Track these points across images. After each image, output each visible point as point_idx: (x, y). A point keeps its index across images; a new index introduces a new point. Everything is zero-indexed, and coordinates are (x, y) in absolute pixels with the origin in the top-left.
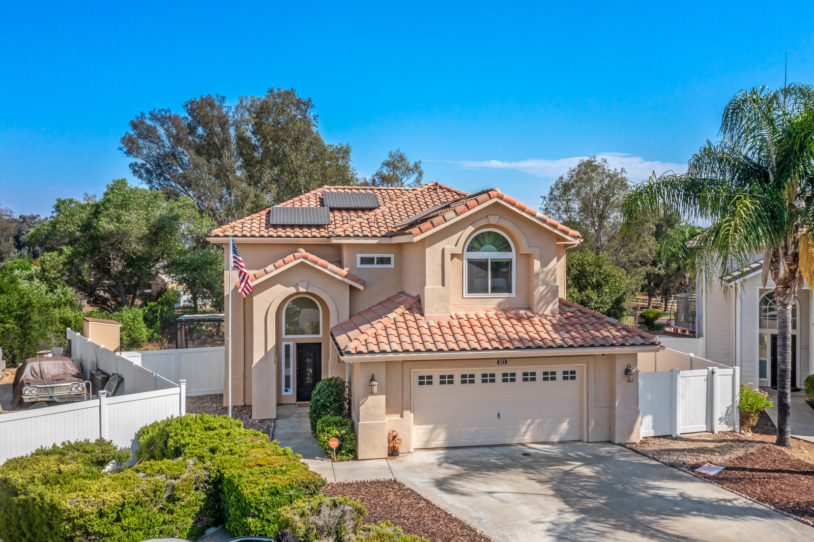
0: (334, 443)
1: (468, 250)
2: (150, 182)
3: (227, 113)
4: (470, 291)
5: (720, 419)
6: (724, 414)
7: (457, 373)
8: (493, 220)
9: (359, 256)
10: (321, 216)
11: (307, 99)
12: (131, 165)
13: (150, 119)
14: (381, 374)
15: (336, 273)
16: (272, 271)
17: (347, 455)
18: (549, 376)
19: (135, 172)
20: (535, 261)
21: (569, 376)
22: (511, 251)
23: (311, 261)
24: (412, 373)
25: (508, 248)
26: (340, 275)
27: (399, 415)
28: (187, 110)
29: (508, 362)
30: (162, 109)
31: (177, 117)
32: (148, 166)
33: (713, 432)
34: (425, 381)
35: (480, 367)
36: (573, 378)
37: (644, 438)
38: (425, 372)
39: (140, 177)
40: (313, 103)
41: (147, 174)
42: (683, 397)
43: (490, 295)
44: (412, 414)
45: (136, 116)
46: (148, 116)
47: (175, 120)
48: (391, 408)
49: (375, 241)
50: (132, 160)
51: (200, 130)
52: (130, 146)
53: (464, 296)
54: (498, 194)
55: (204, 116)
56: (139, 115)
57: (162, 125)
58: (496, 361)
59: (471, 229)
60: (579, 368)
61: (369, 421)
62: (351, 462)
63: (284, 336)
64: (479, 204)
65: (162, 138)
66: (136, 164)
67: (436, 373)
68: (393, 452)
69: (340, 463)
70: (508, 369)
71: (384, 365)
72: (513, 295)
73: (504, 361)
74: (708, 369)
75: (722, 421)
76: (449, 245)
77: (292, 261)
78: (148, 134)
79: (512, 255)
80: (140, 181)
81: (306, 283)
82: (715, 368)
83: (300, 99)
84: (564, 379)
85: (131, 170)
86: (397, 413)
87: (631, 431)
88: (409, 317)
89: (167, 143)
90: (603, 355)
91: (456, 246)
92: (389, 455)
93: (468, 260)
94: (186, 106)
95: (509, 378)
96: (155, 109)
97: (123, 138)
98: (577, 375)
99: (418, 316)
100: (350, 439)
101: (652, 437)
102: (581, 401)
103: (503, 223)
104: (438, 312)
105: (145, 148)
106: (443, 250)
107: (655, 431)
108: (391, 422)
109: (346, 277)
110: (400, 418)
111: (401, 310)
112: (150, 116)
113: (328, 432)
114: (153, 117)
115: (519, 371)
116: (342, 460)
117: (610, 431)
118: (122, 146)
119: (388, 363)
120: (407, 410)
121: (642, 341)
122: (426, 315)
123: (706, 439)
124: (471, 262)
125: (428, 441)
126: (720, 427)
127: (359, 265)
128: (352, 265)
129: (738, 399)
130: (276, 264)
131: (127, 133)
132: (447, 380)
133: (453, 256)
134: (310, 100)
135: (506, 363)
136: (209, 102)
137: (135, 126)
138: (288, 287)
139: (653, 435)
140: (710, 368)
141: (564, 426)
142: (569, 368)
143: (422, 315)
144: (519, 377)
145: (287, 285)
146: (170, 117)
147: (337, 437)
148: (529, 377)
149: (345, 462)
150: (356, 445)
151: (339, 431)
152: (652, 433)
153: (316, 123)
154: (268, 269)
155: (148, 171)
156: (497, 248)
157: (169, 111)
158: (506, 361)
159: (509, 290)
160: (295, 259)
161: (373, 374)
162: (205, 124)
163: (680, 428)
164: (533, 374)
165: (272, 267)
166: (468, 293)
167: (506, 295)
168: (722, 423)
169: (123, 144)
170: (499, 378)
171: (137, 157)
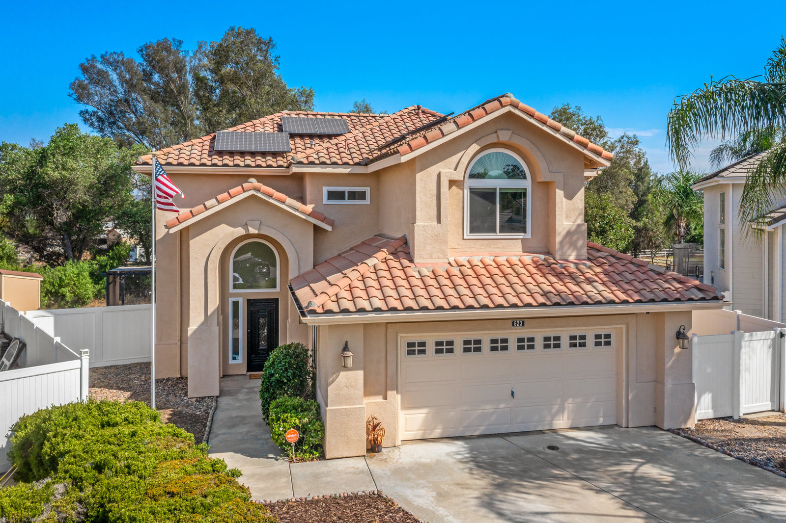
0: (293, 436)
1: (470, 177)
2: (101, 130)
3: (184, 57)
4: (473, 230)
7: (458, 338)
8: (504, 136)
9: (325, 189)
10: (278, 142)
11: (268, 38)
12: (82, 113)
13: (102, 63)
14: (357, 341)
15: (297, 210)
16: (214, 206)
17: (311, 453)
18: (578, 342)
19: (86, 120)
20: (557, 191)
21: (603, 340)
22: (525, 178)
23: (265, 193)
24: (399, 338)
26: (302, 213)
27: (381, 397)
28: (142, 56)
29: (526, 323)
30: (114, 53)
31: (131, 61)
32: (100, 113)
33: (783, 412)
34: (416, 349)
35: (489, 330)
36: (608, 343)
37: (699, 421)
38: (416, 337)
39: (92, 125)
40: (274, 43)
41: (98, 121)
43: (499, 235)
44: (399, 396)
45: (86, 59)
46: (99, 59)
47: (128, 65)
48: (370, 388)
49: (347, 170)
50: (83, 107)
51: (156, 77)
52: (81, 93)
53: (466, 237)
54: (511, 101)
55: (158, 62)
56: (90, 58)
57: (115, 69)
58: (510, 322)
59: (475, 148)
60: (616, 330)
61: (340, 405)
62: (316, 462)
63: (231, 290)
64: (487, 114)
65: (114, 83)
66: (87, 112)
67: (430, 338)
68: (374, 447)
69: (300, 463)
70: (525, 333)
71: (362, 328)
72: (528, 235)
73: (520, 322)
74: (774, 332)
76: (447, 169)
77: (239, 195)
78: (100, 79)
79: (526, 184)
80: (91, 129)
81: (259, 222)
83: (260, 39)
84: (596, 345)
85: (82, 118)
86: (376, 394)
88: (393, 263)
89: (120, 89)
90: (648, 313)
91: (455, 169)
92: (368, 451)
93: (470, 189)
94: (141, 51)
95: (524, 344)
96: (106, 53)
97: (73, 84)
98: (613, 340)
99: (406, 262)
100: (315, 430)
101: (709, 419)
103: (518, 141)
104: (432, 258)
105: (97, 95)
106: (439, 176)
107: (715, 412)
108: (371, 406)
109: (309, 215)
110: (383, 401)
111: (383, 254)
112: (101, 60)
113: (284, 421)
114: (105, 60)
115: (540, 335)
116: (303, 460)
117: (655, 412)
118: (72, 92)
119: (367, 326)
120: (392, 390)
121: (701, 295)
122: (416, 261)
123: (777, 421)
124: (473, 191)
127: (325, 201)
128: (317, 201)
130: (220, 197)
131: (77, 79)
132: (444, 348)
133: (452, 183)
134: (270, 40)
135: (523, 325)
136: (164, 46)
137: (85, 69)
139: (711, 416)
140: (779, 330)
142: (603, 330)
143: (411, 261)
144: (539, 343)
145: (233, 225)
146: (123, 63)
147: (296, 427)
148: (551, 343)
149: (308, 463)
150: (323, 439)
151: (300, 419)
152: (710, 414)
153: (277, 65)
154: (208, 203)
155: (100, 119)
156: (507, 174)
157: (122, 54)
158: (523, 322)
159: (523, 229)
160: (244, 191)
161: (346, 342)
162: (161, 71)
163: (744, 406)
164: (557, 338)
165: (213, 201)
166: (470, 233)
167: (521, 236)
169: (72, 90)
170: (513, 344)
171: (87, 104)
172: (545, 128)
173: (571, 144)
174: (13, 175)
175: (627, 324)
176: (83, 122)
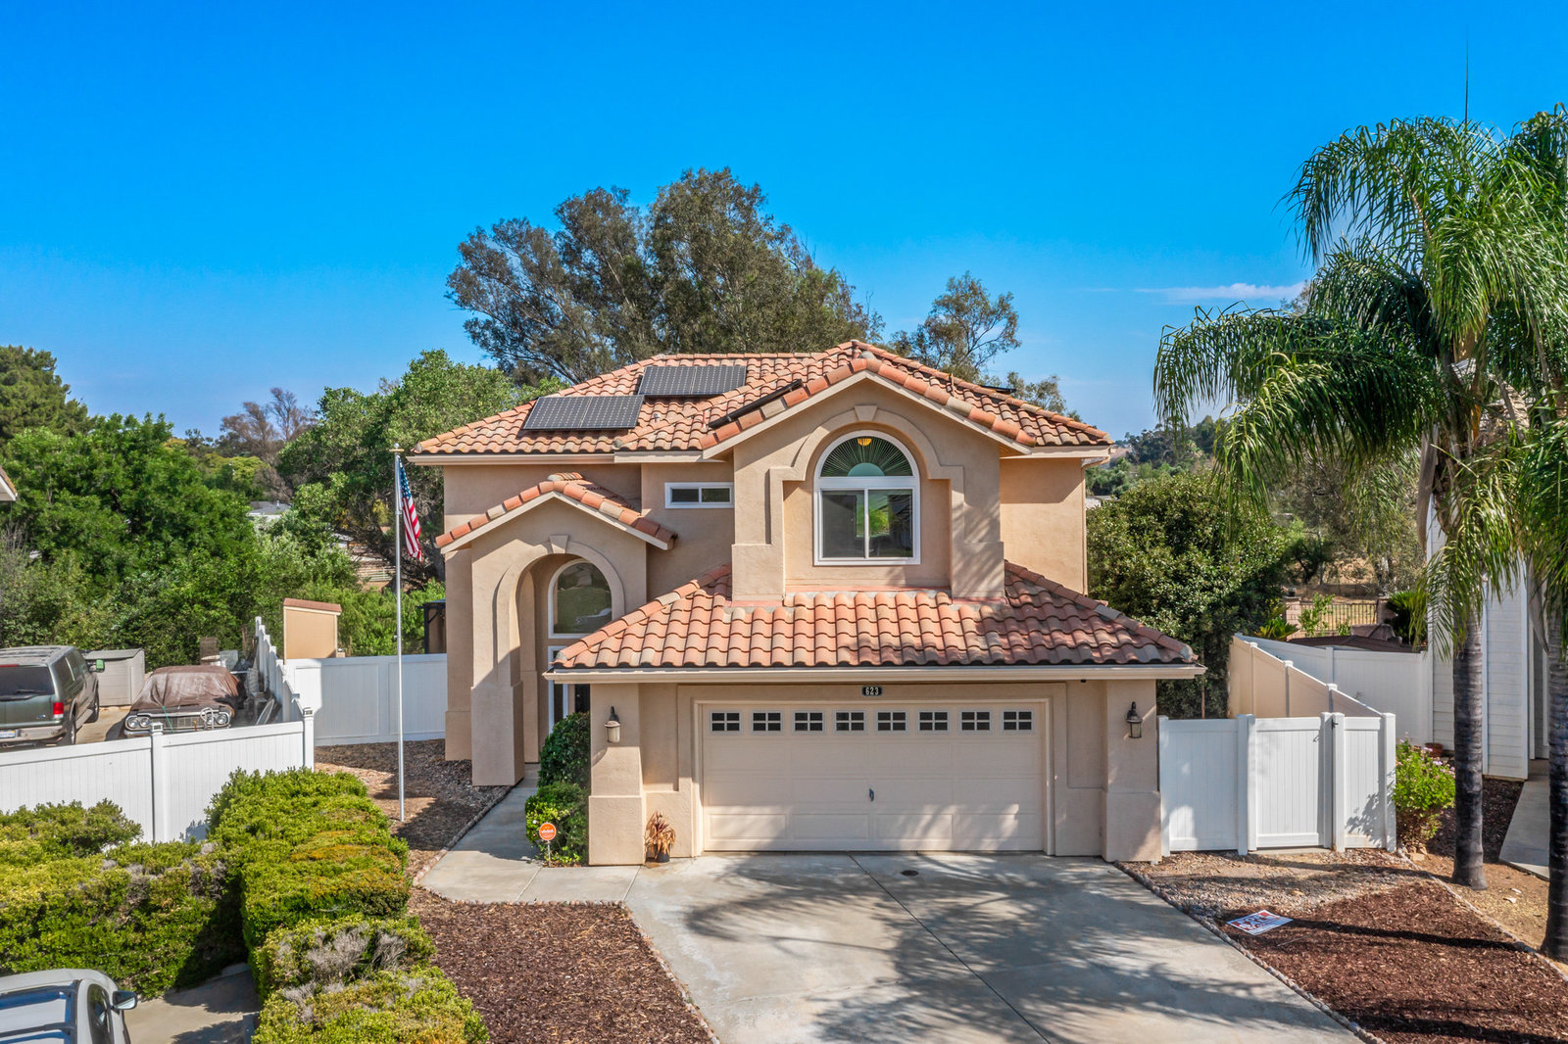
0: (548, 833)
1: (824, 473)
2: (499, 353)
3: (630, 220)
4: (828, 552)
5: (1353, 822)
6: (1362, 810)
7: (788, 709)
8: (866, 414)
9: (668, 487)
10: (623, 411)
12: (469, 325)
13: (495, 239)
14: (630, 708)
15: (616, 519)
16: (500, 516)
17: (571, 856)
18: (975, 722)
19: (475, 336)
20: (954, 492)
21: (1017, 721)
22: (910, 475)
23: (571, 496)
24: (696, 707)
25: (905, 470)
26: (623, 523)
27: (671, 786)
28: (563, 221)
29: (883, 690)
30: (515, 220)
31: (541, 233)
32: (498, 324)
33: (1332, 848)
34: (724, 723)
35: (828, 699)
36: (1026, 726)
37: (1172, 853)
38: (726, 706)
39: (485, 344)
41: (495, 339)
42: (1263, 772)
43: (868, 560)
44: (697, 786)
45: (469, 235)
46: (490, 232)
47: (537, 238)
48: (651, 771)
50: (469, 315)
51: (588, 256)
52: (465, 291)
53: (816, 563)
54: (867, 363)
55: (588, 230)
56: (474, 232)
57: (516, 250)
58: (861, 687)
59: (821, 433)
60: (1039, 707)
61: (609, 794)
62: (576, 868)
63: (551, 635)
64: (830, 385)
65: (515, 273)
66: (476, 323)
67: (746, 708)
68: (657, 856)
69: (557, 868)
70: (890, 705)
71: (634, 690)
72: (916, 560)
73: (876, 689)
74: (1322, 718)
75: (1355, 826)
76: (783, 463)
77: (534, 498)
78: (495, 267)
79: (911, 483)
80: (484, 352)
81: (566, 537)
82: (1337, 714)
83: (739, 187)
84: (1006, 728)
85: (469, 334)
86: (666, 781)
87: (1140, 841)
88: (704, 602)
89: (524, 280)
90: (1083, 681)
91: (792, 465)
92: (649, 859)
93: (824, 492)
94: (561, 211)
95: (893, 722)
96: (502, 221)
97: (453, 277)
98: (1034, 721)
99: (720, 599)
100: (578, 826)
101: (1193, 852)
102: (1043, 774)
103: (887, 419)
104: (758, 593)
105: (492, 293)
106: (768, 475)
107: (1200, 841)
108: (649, 798)
109: (635, 526)
110: (673, 792)
111: (692, 587)
112: (493, 234)
113: (540, 812)
114: (501, 235)
115: (913, 709)
116: (560, 864)
117: (1101, 835)
118: (451, 290)
119: (644, 688)
120: (686, 776)
122: (735, 597)
123: (1313, 861)
124: (830, 497)
126: (1350, 840)
127: (668, 504)
128: (657, 504)
129: (1391, 780)
130: (507, 503)
131: (457, 267)
132: (768, 723)
133: (789, 486)
134: (757, 189)
135: (880, 693)
136: (596, 202)
137: (467, 253)
139: (1194, 848)
140: (1327, 715)
141: (1010, 822)
142: (1017, 705)
143: (729, 598)
144: (913, 721)
146: (529, 235)
147: (554, 821)
148: (934, 722)
149: (566, 868)
150: (586, 838)
151: (559, 810)
152: (1192, 844)
154: (492, 512)
155: (497, 334)
156: (882, 470)
157: (526, 221)
158: (880, 689)
159: (908, 551)
160: (541, 493)
161: (613, 708)
162: (595, 245)
163: (1258, 835)
164: (942, 716)
165: (499, 509)
166: (824, 556)
167: (901, 561)
168: (1356, 829)
169: (452, 286)
170: (871, 721)
171: (477, 309)
172: (924, 402)
173: (966, 423)
174: (346, 441)
175: (1051, 697)
176: (471, 340)
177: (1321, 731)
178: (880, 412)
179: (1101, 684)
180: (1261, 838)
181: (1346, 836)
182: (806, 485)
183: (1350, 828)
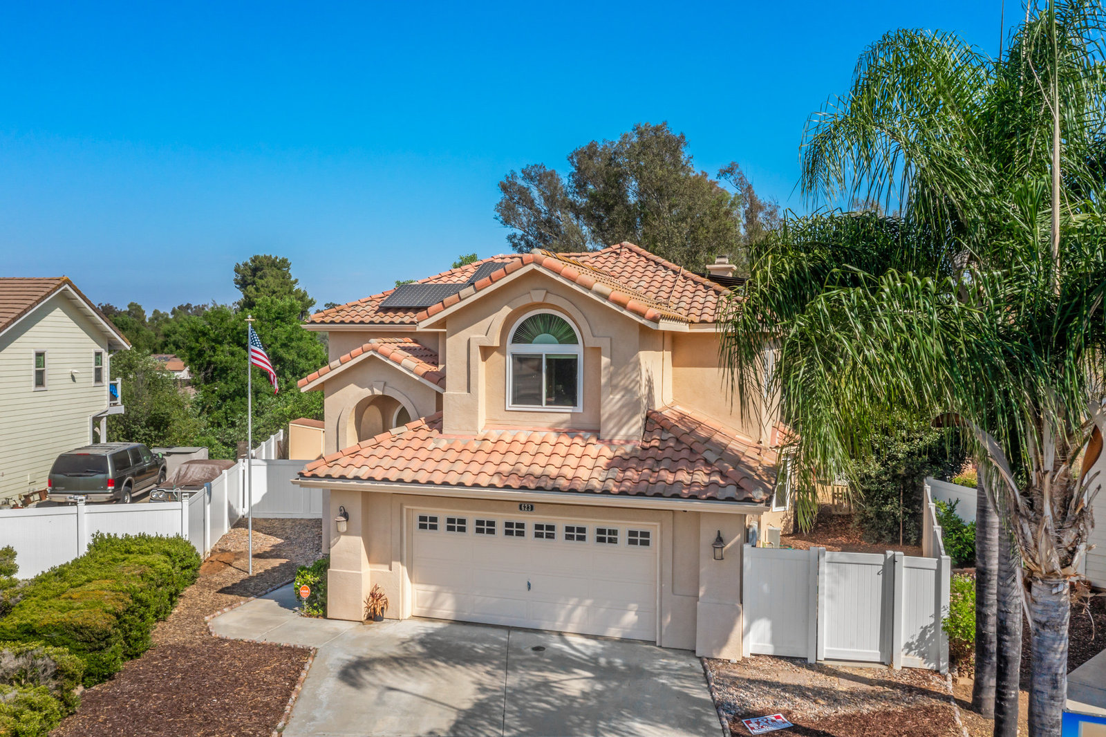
0: (306, 592)
1: (513, 342)
4: (517, 399)
5: (909, 646)
6: (916, 638)
7: (471, 517)
8: (538, 296)
12: (511, 238)
13: (524, 179)
14: (356, 509)
16: (338, 367)
17: (317, 610)
18: (605, 536)
19: (515, 245)
20: (603, 356)
21: (639, 539)
22: (577, 343)
23: (383, 354)
24: (405, 510)
25: (573, 340)
26: (416, 374)
27: (387, 566)
28: (573, 164)
29: (534, 508)
30: (535, 165)
31: (553, 174)
32: (528, 236)
33: (890, 666)
34: (428, 523)
35: (496, 511)
36: (646, 543)
37: (751, 654)
38: (429, 511)
40: (687, 140)
42: (831, 597)
43: (544, 407)
44: (406, 568)
45: (506, 176)
46: (520, 174)
50: (510, 231)
52: (508, 215)
57: (537, 186)
58: (517, 505)
59: (506, 311)
61: (341, 569)
62: (319, 619)
65: (536, 201)
66: (515, 236)
67: (442, 514)
68: (374, 617)
71: (360, 496)
72: (579, 409)
73: (529, 507)
74: (884, 554)
75: (911, 650)
76: (479, 334)
77: (359, 355)
79: (576, 350)
82: (898, 553)
84: (629, 543)
86: (383, 563)
87: (724, 641)
88: (424, 433)
89: (542, 206)
90: (684, 511)
91: (487, 335)
92: (368, 618)
93: (513, 355)
94: (572, 157)
95: (546, 532)
96: (528, 165)
97: (499, 205)
98: (649, 539)
101: (769, 656)
103: (552, 300)
104: (458, 430)
106: (469, 341)
107: (776, 648)
108: (374, 574)
110: (388, 571)
111: (419, 422)
112: (522, 175)
114: (527, 176)
115: (558, 523)
116: (311, 616)
118: (498, 214)
119: (367, 495)
120: (396, 560)
123: (871, 676)
124: (519, 359)
125: (431, 608)
126: (903, 660)
129: (945, 614)
130: (342, 358)
132: (456, 525)
135: (532, 509)
136: (592, 150)
137: (504, 188)
138: (363, 388)
139: (770, 651)
140: (890, 553)
141: (631, 617)
142: (639, 526)
143: (441, 432)
144: (560, 532)
145: (361, 385)
146: (545, 175)
147: (310, 584)
148: (575, 534)
149: (313, 619)
151: (313, 578)
152: (769, 649)
156: (558, 339)
157: (544, 165)
158: (532, 507)
159: (574, 402)
160: (363, 352)
161: (343, 507)
163: (825, 648)
164: (582, 529)
165: (337, 362)
166: (514, 403)
167: (569, 409)
168: (913, 652)
169: (498, 211)
170: (530, 530)
171: (515, 226)
172: (574, 287)
173: (607, 304)
175: (661, 522)
177: (884, 566)
178: (549, 295)
179: (698, 514)
180: (827, 650)
181: (903, 655)
182: (501, 349)
183: (906, 650)
